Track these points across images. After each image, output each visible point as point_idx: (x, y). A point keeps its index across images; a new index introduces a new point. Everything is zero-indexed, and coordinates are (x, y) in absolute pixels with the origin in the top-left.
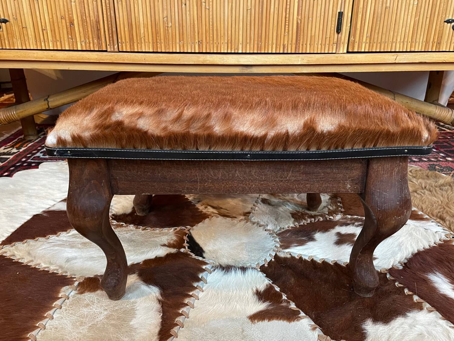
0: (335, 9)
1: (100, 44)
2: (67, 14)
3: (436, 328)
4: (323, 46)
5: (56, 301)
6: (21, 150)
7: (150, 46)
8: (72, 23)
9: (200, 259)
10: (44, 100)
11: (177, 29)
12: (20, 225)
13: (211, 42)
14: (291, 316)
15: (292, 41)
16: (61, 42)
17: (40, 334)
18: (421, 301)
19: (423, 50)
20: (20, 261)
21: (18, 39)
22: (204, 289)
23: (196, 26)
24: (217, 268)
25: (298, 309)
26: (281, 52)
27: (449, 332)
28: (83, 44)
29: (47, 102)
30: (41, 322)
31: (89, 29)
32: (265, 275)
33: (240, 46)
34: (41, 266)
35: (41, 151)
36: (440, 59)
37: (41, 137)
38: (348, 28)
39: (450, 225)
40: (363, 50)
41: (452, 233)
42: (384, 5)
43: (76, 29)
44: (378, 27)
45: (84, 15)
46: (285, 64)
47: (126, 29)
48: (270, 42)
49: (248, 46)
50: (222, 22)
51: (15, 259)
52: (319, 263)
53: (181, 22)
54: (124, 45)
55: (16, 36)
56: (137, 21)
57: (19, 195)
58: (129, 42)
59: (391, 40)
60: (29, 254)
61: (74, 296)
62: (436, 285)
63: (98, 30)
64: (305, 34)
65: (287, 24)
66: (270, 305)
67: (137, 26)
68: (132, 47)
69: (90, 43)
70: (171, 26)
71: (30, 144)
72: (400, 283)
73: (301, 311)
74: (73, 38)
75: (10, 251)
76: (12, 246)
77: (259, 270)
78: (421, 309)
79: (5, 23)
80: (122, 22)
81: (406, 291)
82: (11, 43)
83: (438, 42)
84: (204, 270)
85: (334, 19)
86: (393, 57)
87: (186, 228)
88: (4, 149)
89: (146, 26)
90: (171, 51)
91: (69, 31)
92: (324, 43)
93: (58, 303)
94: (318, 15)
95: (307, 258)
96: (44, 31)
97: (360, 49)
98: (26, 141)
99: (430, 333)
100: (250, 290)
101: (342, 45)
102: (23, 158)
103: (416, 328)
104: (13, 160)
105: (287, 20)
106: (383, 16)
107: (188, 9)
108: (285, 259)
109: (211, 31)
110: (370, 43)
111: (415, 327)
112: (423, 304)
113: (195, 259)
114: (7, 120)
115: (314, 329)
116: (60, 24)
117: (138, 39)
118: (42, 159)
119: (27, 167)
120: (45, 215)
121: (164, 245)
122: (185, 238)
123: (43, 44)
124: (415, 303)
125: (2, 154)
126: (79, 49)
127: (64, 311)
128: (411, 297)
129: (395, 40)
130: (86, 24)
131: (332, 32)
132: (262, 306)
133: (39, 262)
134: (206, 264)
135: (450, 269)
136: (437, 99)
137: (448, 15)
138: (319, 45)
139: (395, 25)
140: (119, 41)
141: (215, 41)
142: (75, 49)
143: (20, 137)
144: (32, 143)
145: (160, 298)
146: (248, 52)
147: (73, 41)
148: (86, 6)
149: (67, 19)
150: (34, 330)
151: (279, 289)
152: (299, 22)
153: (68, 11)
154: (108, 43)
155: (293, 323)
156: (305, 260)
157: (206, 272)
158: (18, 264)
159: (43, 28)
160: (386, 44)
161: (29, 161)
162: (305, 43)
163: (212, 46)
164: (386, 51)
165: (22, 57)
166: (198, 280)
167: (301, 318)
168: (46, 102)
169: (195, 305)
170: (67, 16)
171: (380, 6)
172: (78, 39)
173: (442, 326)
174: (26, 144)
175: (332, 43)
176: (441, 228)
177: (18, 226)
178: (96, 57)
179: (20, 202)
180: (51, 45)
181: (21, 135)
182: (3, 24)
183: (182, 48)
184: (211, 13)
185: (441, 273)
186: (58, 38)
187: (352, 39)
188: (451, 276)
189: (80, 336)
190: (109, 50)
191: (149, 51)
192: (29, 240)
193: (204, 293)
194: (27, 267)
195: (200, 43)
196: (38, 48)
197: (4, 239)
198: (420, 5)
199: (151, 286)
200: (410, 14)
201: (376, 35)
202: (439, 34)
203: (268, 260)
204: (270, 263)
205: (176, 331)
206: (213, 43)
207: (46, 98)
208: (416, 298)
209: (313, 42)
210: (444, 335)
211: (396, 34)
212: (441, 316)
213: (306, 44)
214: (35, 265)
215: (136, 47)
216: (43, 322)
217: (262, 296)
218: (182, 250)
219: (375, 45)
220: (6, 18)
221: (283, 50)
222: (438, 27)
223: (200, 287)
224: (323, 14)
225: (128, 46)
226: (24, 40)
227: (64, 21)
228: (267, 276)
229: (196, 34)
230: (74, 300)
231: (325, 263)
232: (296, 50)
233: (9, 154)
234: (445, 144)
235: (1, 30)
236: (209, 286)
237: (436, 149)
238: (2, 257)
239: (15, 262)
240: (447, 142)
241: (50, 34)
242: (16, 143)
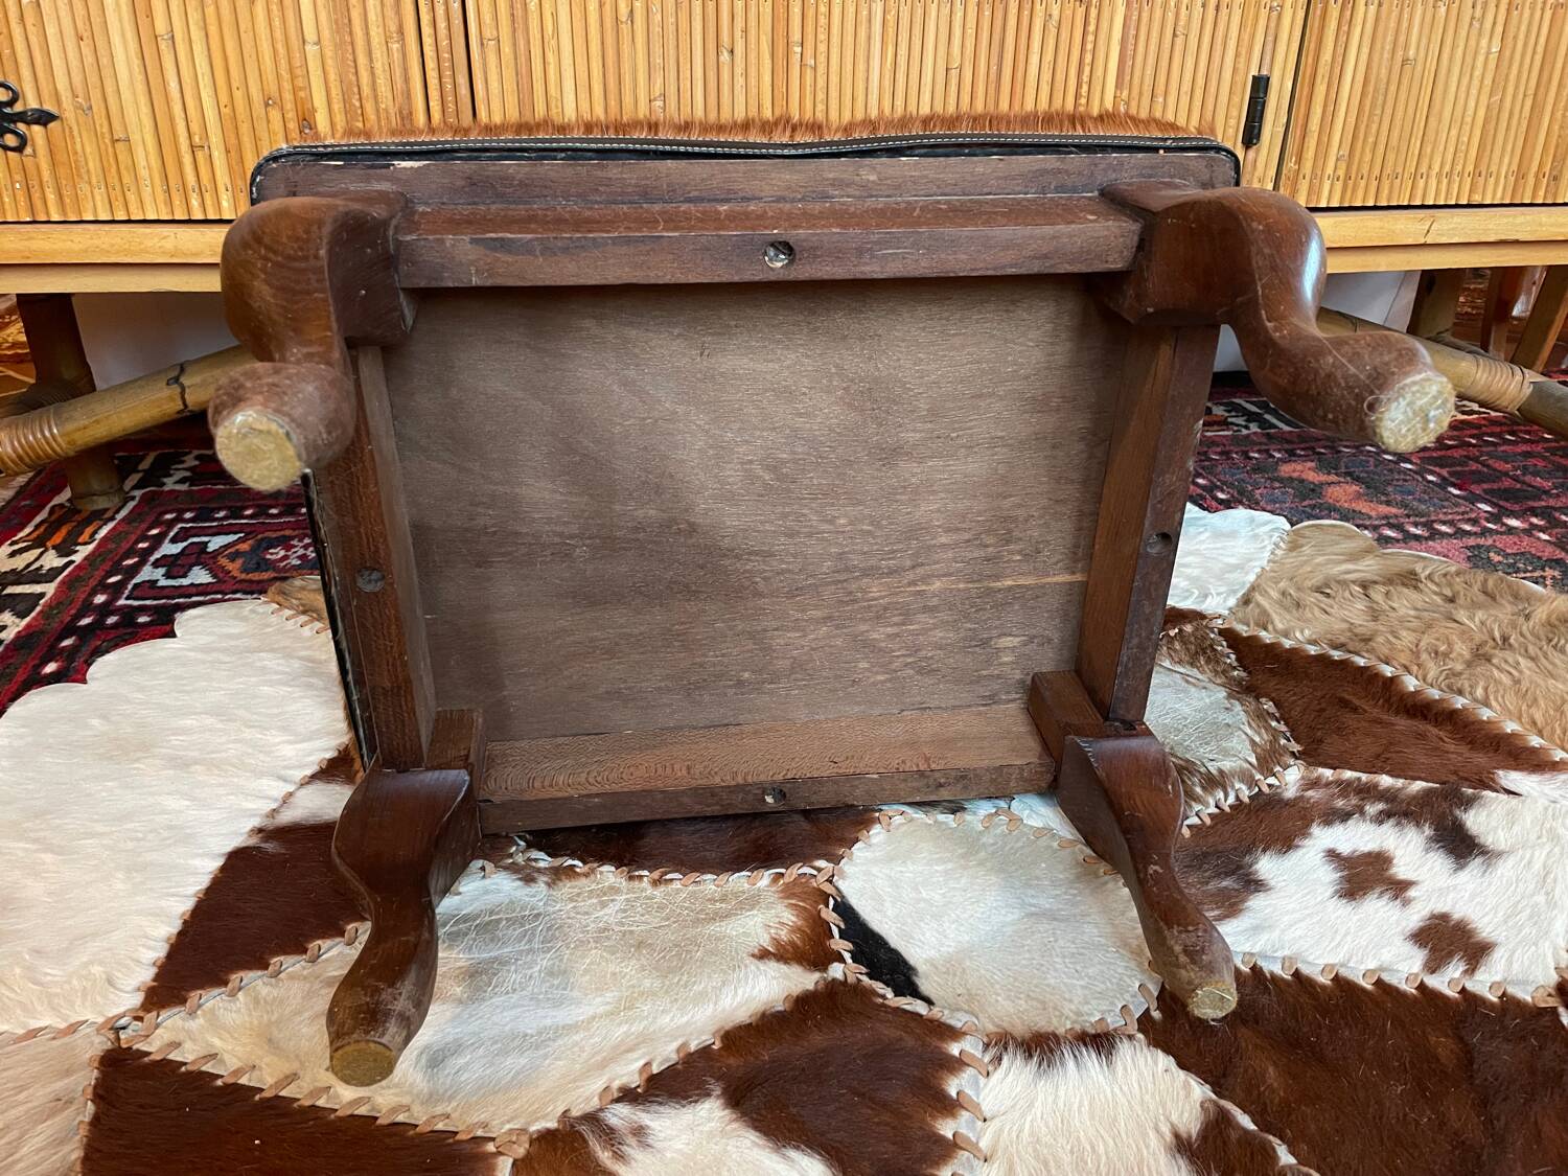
0: (1242, 66)
2: (287, 86)
6: (78, 558)
8: (307, 122)
9: (919, 1007)
10: (168, 384)
20: (244, 1081)
21: (94, 181)
22: (983, 1146)
29: (179, 390)
34: (337, 1096)
35: (152, 559)
37: (133, 498)
38: (1281, 130)
42: (1400, 53)
44: (1375, 128)
45: (356, 90)
51: (225, 1071)
55: (88, 171)
56: (552, 110)
57: (137, 760)
59: (1412, 171)
60: (272, 1044)
71: (100, 527)
75: (194, 1040)
76: (192, 1014)
79: (45, 125)
82: (67, 200)
84: (958, 1064)
85: (1236, 100)
86: (1419, 226)
87: (819, 870)
88: (13, 554)
94: (1186, 87)
96: (200, 155)
97: (1314, 200)
98: (84, 515)
100: (1151, 1133)
102: (94, 593)
104: (58, 602)
105: (1083, 104)
106: (1393, 88)
107: (739, 69)
110: (1348, 177)
113: (898, 1010)
114: (27, 460)
116: (261, 127)
118: (166, 592)
119: (122, 631)
121: (763, 955)
122: (829, 914)
123: (195, 202)
125: (11, 578)
133: (321, 1077)
134: (954, 1034)
139: (1427, 119)
143: (56, 501)
144: (111, 525)
148: (362, 60)
149: (289, 106)
151: (1249, 1117)
153: (293, 78)
156: (1271, 974)
157: (970, 1071)
159: (197, 139)
160: (1397, 181)
161: (122, 602)
164: (1394, 205)
165: (118, 252)
166: (950, 1106)
168: (176, 389)
170: (288, 96)
171: (1387, 55)
174: (89, 531)
177: (179, 903)
179: (152, 794)
180: (225, 204)
181: (58, 491)
182: (36, 128)
184: (821, 82)
187: (1290, 165)
192: (247, 976)
193: (994, 1166)
194: (281, 1107)
196: (177, 218)
197: (146, 975)
198: (1507, 53)
199: (793, 1154)
200: (1476, 83)
201: (1368, 150)
202: (1557, 146)
203: (1155, 989)
207: (175, 373)
211: (1428, 147)
214: (311, 1094)
217: (1202, 1157)
218: (836, 971)
219: (1362, 183)
220: (49, 107)
223: (967, 1139)
224: (1200, 82)
226: (118, 188)
227: (275, 115)
233: (37, 577)
234: (1474, 466)
235: (28, 150)
236: (999, 1133)
237: (1460, 489)
238: (167, 1067)
239: (227, 1086)
240: (1477, 460)
241: (224, 161)
242: (52, 526)
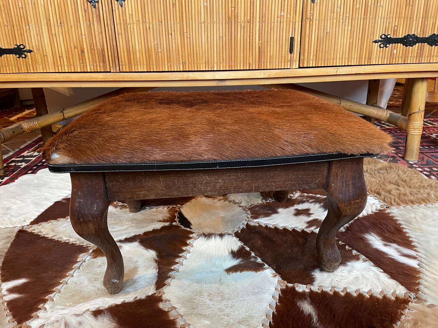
0: (287, 35)
1: (104, 66)
2: (78, 44)
3: (369, 273)
4: (280, 64)
5: (76, 264)
6: (41, 153)
7: (145, 67)
8: (83, 51)
9: (188, 229)
10: (60, 112)
11: (166, 53)
12: (44, 210)
13: (192, 63)
14: (258, 268)
15: (255, 60)
16: (74, 66)
17: (63, 288)
18: (359, 254)
19: (358, 64)
20: (46, 236)
21: (40, 64)
22: (190, 251)
23: (180, 51)
24: (201, 236)
25: (263, 263)
26: (248, 69)
27: (379, 276)
28: (92, 67)
30: (64, 280)
31: (97, 56)
32: (238, 239)
33: (215, 65)
34: (63, 239)
36: (371, 70)
38: (299, 49)
39: (384, 198)
40: (311, 66)
41: (385, 204)
42: (325, 31)
43: (86, 55)
44: (321, 48)
45: (92, 44)
46: (251, 78)
47: (125, 55)
48: (239, 62)
49: (221, 65)
50: (200, 48)
51: (42, 234)
52: (280, 230)
53: (168, 48)
54: (124, 66)
55: (39, 62)
56: (134, 48)
57: (43, 187)
58: (128, 64)
59: (332, 57)
60: (53, 231)
61: (89, 260)
62: (371, 242)
63: (104, 56)
64: (266, 54)
65: (251, 47)
66: (241, 261)
67: (134, 52)
68: (130, 68)
69: (97, 66)
70: (161, 52)
72: (342, 242)
73: (265, 264)
74: (84, 62)
75: (38, 229)
76: (39, 226)
77: (234, 235)
78: (358, 259)
79: (30, 53)
80: (122, 50)
81: (347, 247)
82: (34, 68)
83: (369, 57)
84: (191, 238)
85: (287, 42)
86: (334, 70)
87: (177, 206)
88: (28, 153)
89: (141, 52)
90: (161, 70)
91: (81, 57)
92: (280, 61)
93: (77, 265)
94: (275, 40)
95: (271, 226)
96: (61, 58)
97: (309, 65)
99: (364, 277)
100: (226, 250)
101: (294, 63)
103: (353, 273)
104: (35, 161)
105: (251, 44)
106: (325, 39)
107: (173, 38)
108: (255, 227)
109: (192, 54)
110: (316, 60)
111: (352, 272)
112: (360, 256)
113: (184, 230)
115: (275, 276)
116: (73, 53)
117: (135, 62)
120: (64, 201)
121: (160, 221)
122: (176, 214)
123: (60, 68)
124: (354, 256)
125: (26, 157)
126: (89, 71)
127: (82, 270)
128: (350, 251)
129: (335, 57)
130: (93, 52)
131: (287, 52)
132: (235, 262)
133: (61, 236)
134: (192, 233)
135: (382, 230)
137: (375, 37)
138: (277, 62)
139: (334, 45)
140: (120, 64)
141: (195, 62)
142: (85, 71)
143: (40, 143)
145: (156, 258)
146: (222, 69)
147: (84, 65)
148: (94, 38)
149: (79, 48)
150: (58, 285)
151: (249, 249)
152: (260, 46)
153: (80, 42)
154: (111, 66)
155: (259, 273)
156: (270, 227)
157: (193, 239)
158: (44, 239)
159: (60, 55)
160: (329, 60)
162: (266, 61)
163: (193, 65)
164: (329, 65)
165: (44, 79)
166: (186, 245)
167: (265, 269)
168: (62, 114)
169: (184, 263)
170: (79, 46)
171: (322, 31)
172: (88, 64)
173: (373, 271)
175: (286, 61)
176: (378, 201)
177: (42, 210)
178: (102, 77)
179: (43, 193)
180: (66, 69)
181: (41, 141)
182: (29, 53)
183: (169, 68)
184: (191, 41)
185: (374, 233)
186: (72, 63)
187: (302, 57)
188: (383, 235)
189: (94, 288)
190: (112, 71)
191: (143, 71)
192: (52, 221)
193: (191, 254)
194: (52, 240)
195: (184, 64)
196: (56, 72)
197: (32, 220)
198: (353, 30)
199: (149, 250)
200: (345, 37)
201: (320, 53)
202: (369, 51)
203: (241, 228)
204: (243, 230)
205: (169, 282)
206: (194, 64)
207: (62, 110)
208: (354, 252)
209: (272, 61)
210: (375, 277)
211: (336, 53)
212: (373, 264)
213: (267, 62)
214: (58, 238)
215: (133, 68)
216: (66, 279)
217: (235, 254)
218: (174, 224)
219: (320, 61)
220: (31, 49)
221: (249, 67)
222: (368, 46)
223: (188, 250)
224: (278, 39)
225: (127, 68)
226: (45, 65)
227: (76, 50)
228: (240, 240)
229: (181, 57)
230: (89, 263)
231: (285, 230)
232: (259, 67)
233: (32, 156)
235: (27, 58)
236: (194, 249)
238: (32, 234)
239: (42, 237)
241: (66, 60)
242: (38, 148)
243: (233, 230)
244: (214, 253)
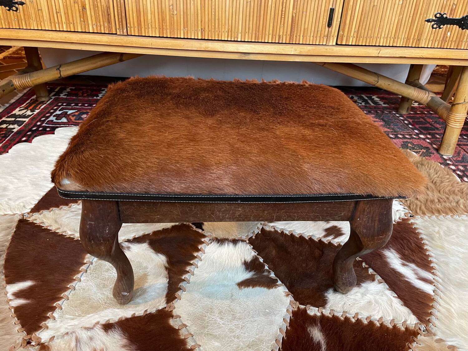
0: (327, 5)
1: (110, 28)
3: (382, 297)
4: (315, 39)
5: (82, 266)
6: (35, 113)
7: (157, 32)
8: (84, 8)
9: (200, 231)
10: (57, 70)
11: (182, 17)
12: (45, 193)
13: (213, 30)
14: (270, 284)
15: (287, 32)
16: (74, 24)
17: (71, 294)
18: (375, 273)
19: (404, 46)
20: (48, 228)
21: (34, 19)
22: (202, 258)
23: (200, 15)
24: (214, 241)
25: (276, 278)
26: (277, 42)
27: (392, 301)
28: (95, 27)
29: (59, 71)
30: (71, 284)
31: (100, 14)
32: (252, 247)
33: (240, 35)
34: (67, 233)
35: (53, 115)
36: (418, 55)
37: (52, 99)
38: (339, 23)
39: (410, 204)
40: (350, 44)
41: (410, 211)
42: (372, 4)
43: (88, 13)
44: (365, 24)
46: (280, 53)
47: (134, 15)
48: (267, 33)
49: (247, 35)
50: (224, 13)
51: (45, 226)
52: (297, 237)
53: (185, 11)
54: (132, 29)
55: (32, 17)
56: (144, 8)
57: (40, 162)
58: (137, 27)
59: (376, 36)
60: (56, 222)
61: (96, 262)
62: (389, 260)
63: (109, 15)
64: (299, 26)
65: (283, 16)
66: (254, 274)
67: (145, 12)
68: (140, 31)
69: (100, 27)
70: (176, 14)
71: (42, 106)
72: (360, 258)
73: (278, 280)
74: (85, 21)
75: (40, 219)
76: (40, 214)
77: (248, 241)
78: (373, 280)
79: (22, 5)
80: (130, 9)
81: (364, 264)
82: (27, 24)
83: (418, 38)
84: (203, 243)
85: (326, 14)
86: (376, 51)
88: (20, 111)
89: (153, 13)
90: (176, 37)
91: (82, 14)
92: (315, 35)
93: (83, 267)
94: (312, 10)
95: (287, 233)
96: (58, 14)
97: (348, 42)
98: (39, 102)
99: (377, 302)
100: (239, 260)
101: (332, 38)
102: (37, 122)
103: (366, 297)
104: (28, 124)
105: (283, 13)
106: (370, 14)
108: (270, 232)
109: (213, 20)
110: (357, 37)
111: (366, 295)
112: (376, 276)
113: (195, 231)
114: (22, 87)
115: (288, 295)
116: (73, 8)
117: (146, 24)
118: (55, 123)
119: (43, 132)
123: (57, 26)
124: (369, 275)
125: (18, 116)
126: (91, 31)
127: (89, 274)
128: (367, 269)
129: (379, 36)
130: (97, 9)
131: (324, 26)
132: (248, 275)
133: (65, 229)
134: (204, 236)
135: (403, 246)
136: (418, 78)
137: (429, 15)
138: (311, 36)
139: (380, 22)
140: (128, 25)
141: (216, 30)
142: (87, 31)
143: (32, 98)
144: (45, 105)
145: (167, 265)
146: (246, 40)
147: (85, 24)
149: (80, 3)
150: (66, 291)
151: (263, 260)
152: (294, 15)
154: (118, 27)
155: (271, 290)
156: (286, 234)
157: (204, 244)
158: (47, 231)
159: (58, 10)
160: (372, 39)
161: (44, 125)
162: (299, 34)
163: (213, 33)
164: (371, 45)
165: (38, 37)
166: (198, 250)
167: (279, 286)
169: (195, 272)
170: (80, 1)
171: (368, 4)
172: (90, 22)
173: (387, 296)
174: (39, 106)
175: (322, 36)
176: (402, 206)
177: (43, 194)
178: (107, 40)
180: (64, 27)
181: (33, 95)
182: (20, 6)
183: (186, 34)
184: (213, 4)
185: (394, 249)
186: (71, 21)
187: (341, 33)
188: (402, 253)
189: (103, 297)
190: (118, 33)
191: (155, 36)
192: (54, 209)
193: (202, 262)
194: (55, 234)
195: (203, 30)
196: (53, 30)
197: (32, 206)
198: (404, 5)
199: (159, 255)
200: (395, 13)
201: (363, 29)
202: (419, 30)
203: (256, 233)
204: (257, 235)
205: (180, 294)
206: (215, 32)
207: (58, 67)
208: (371, 271)
209: (305, 35)
210: (387, 303)
211: (381, 30)
212: (388, 287)
213: (300, 36)
214: (62, 232)
215: (143, 32)
216: (73, 284)
217: (249, 266)
219: (361, 39)
220: (23, 1)
221: (279, 40)
222: (419, 26)
223: (199, 257)
224: (316, 9)
225: (136, 31)
226: (39, 21)
227: (76, 5)
228: (253, 248)
229: (200, 22)
230: (97, 265)
231: (302, 238)
232: (290, 41)
233: (24, 116)
234: (421, 120)
235: (18, 11)
236: (206, 256)
237: (412, 126)
238: (33, 224)
239: (44, 229)
240: (423, 118)
241: (64, 17)
242: (30, 104)
243: (247, 235)
244: (227, 262)
